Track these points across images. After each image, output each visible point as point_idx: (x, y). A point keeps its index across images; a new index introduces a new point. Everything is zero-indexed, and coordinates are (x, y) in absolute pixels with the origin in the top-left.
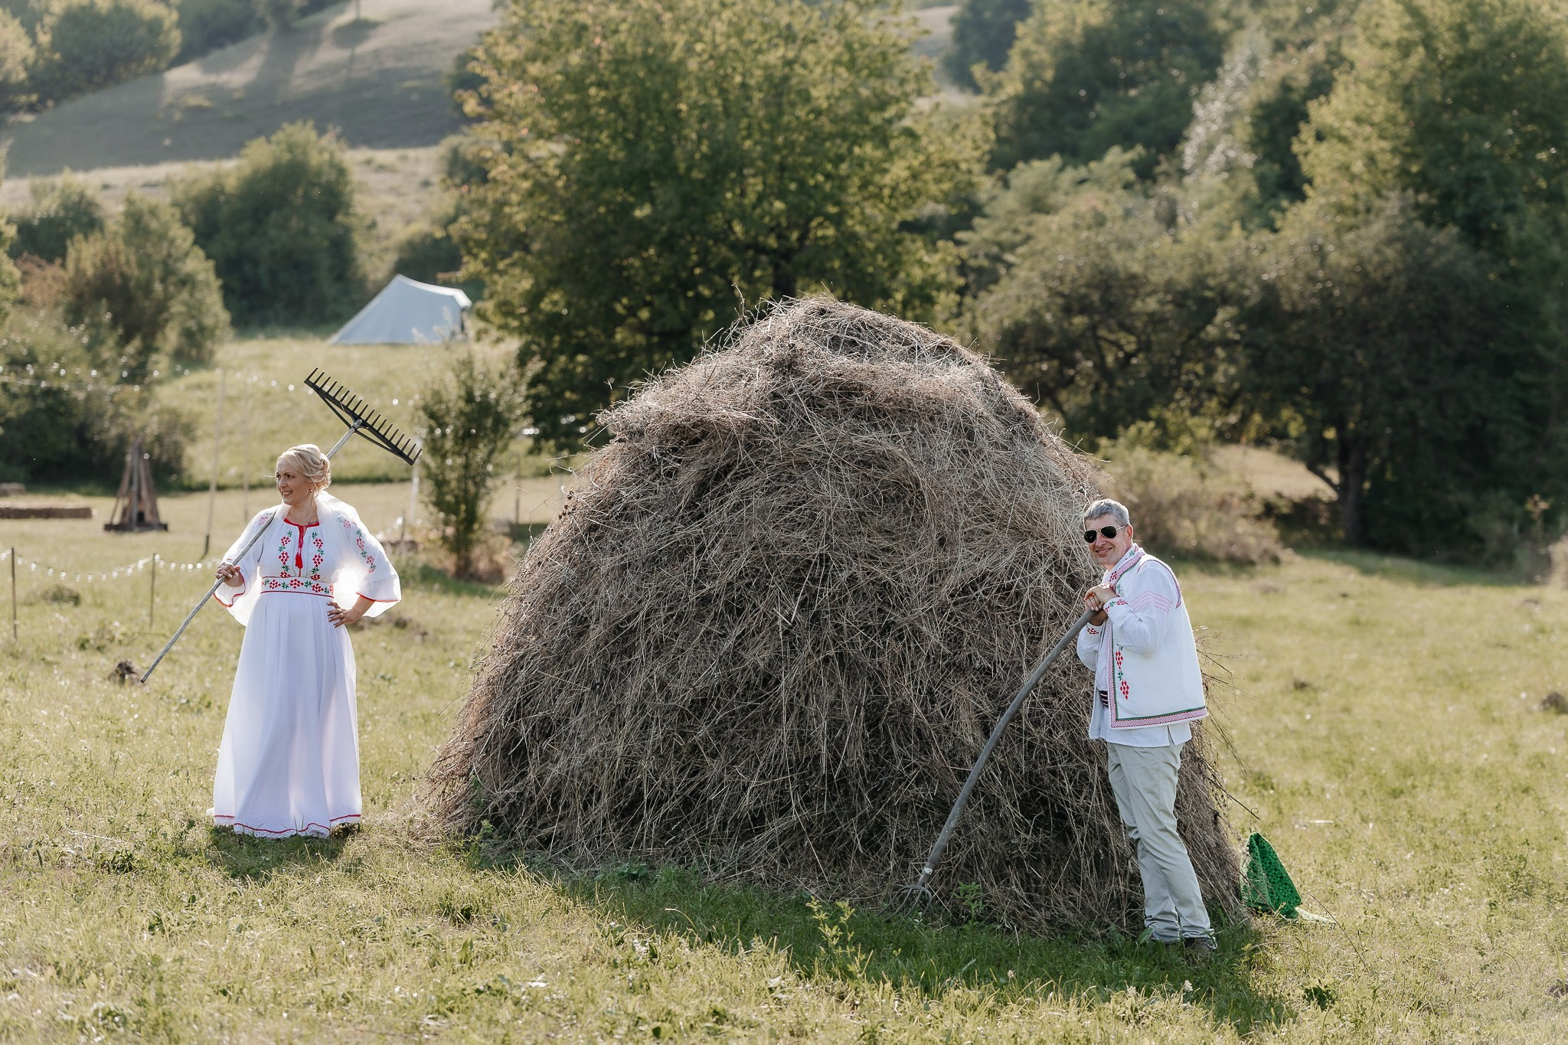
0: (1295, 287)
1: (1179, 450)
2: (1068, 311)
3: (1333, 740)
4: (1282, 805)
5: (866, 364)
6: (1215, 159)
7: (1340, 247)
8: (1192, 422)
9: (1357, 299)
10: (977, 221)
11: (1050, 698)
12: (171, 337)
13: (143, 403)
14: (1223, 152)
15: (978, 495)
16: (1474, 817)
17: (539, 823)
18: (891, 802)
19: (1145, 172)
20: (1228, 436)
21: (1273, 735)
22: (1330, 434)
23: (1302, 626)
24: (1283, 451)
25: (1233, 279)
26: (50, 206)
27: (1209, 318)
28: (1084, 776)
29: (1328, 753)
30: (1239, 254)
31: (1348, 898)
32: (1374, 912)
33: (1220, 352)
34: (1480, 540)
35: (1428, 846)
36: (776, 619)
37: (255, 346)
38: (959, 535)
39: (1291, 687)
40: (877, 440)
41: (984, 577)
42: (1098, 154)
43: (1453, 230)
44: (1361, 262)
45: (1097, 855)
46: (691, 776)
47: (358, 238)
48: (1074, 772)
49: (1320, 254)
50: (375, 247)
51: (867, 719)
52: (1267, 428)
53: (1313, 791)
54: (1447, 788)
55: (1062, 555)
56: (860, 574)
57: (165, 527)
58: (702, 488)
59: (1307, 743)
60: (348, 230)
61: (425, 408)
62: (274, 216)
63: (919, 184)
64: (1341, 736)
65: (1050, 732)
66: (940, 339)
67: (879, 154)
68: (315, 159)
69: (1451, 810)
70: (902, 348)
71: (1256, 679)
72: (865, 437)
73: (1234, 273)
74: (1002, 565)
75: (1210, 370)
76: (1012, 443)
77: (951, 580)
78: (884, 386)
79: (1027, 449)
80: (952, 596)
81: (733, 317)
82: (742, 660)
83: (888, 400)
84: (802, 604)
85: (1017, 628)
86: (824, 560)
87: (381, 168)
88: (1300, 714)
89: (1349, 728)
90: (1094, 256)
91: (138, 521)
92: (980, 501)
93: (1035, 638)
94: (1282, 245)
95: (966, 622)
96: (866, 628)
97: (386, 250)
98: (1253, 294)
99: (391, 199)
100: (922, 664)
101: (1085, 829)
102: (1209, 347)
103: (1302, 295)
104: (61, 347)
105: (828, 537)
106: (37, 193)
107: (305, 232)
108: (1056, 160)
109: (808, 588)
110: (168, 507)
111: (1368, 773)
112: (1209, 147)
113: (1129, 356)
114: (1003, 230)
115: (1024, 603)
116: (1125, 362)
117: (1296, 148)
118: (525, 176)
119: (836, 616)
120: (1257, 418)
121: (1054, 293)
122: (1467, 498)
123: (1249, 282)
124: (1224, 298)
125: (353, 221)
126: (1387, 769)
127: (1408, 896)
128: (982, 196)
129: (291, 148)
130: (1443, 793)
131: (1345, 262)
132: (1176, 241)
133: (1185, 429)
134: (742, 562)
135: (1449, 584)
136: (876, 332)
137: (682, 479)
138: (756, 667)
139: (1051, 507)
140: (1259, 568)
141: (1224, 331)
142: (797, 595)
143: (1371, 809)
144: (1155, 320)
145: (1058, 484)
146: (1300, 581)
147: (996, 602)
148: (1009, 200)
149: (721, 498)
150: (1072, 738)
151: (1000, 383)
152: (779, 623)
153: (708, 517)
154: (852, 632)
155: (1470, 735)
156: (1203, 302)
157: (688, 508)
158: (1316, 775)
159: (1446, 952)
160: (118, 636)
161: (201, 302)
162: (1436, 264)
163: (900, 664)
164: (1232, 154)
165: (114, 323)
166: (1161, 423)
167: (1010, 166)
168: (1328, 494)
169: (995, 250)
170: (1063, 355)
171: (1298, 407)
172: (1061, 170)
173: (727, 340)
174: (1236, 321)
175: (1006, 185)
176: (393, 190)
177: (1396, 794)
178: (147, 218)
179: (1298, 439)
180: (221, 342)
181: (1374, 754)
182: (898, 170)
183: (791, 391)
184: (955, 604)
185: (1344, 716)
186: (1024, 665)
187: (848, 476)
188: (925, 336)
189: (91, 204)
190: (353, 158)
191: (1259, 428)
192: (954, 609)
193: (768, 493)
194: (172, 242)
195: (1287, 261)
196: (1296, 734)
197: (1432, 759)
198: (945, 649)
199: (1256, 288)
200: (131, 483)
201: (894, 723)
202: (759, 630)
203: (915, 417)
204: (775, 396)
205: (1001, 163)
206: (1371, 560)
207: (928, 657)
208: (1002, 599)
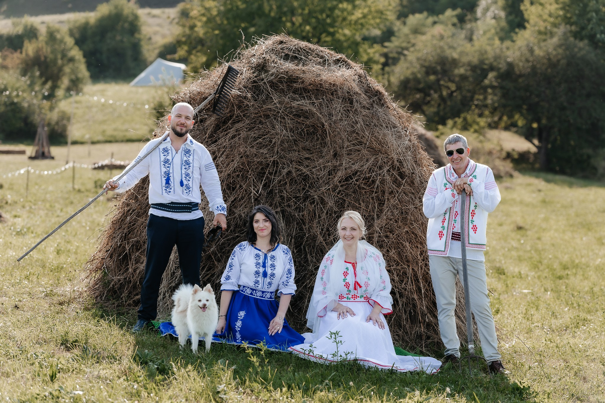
0: (521, 64)
1: (472, 130)
2: (427, 73)
3: (533, 252)
4: (508, 282)
5: (300, 67)
6: (490, 14)
7: (540, 48)
8: (479, 120)
9: (546, 69)
10: (393, 39)
11: (388, 233)
12: (65, 82)
13: (52, 109)
14: (493, 11)
15: (354, 132)
16: (596, 289)
17: (134, 293)
18: (306, 285)
19: (461, 19)
20: (493, 126)
21: (506, 249)
22: (535, 125)
23: (521, 202)
24: (516, 132)
25: (495, 60)
26: (20, 30)
27: (485, 77)
28: (405, 273)
29: (531, 258)
30: (498, 51)
31: (537, 332)
32: (550, 340)
33: (490, 91)
34: (595, 169)
35: (575, 305)
36: (251, 192)
37: (100, 87)
38: (344, 152)
39: (516, 228)
40: (305, 104)
41: (356, 173)
42: (442, 12)
43: (586, 41)
44: (548, 54)
45: (410, 313)
46: (207, 271)
47: (143, 43)
48: (400, 271)
49: (531, 51)
50: (150, 47)
51: (295, 243)
52: (509, 122)
53: (523, 276)
54: (583, 275)
55: (396, 162)
56: (293, 171)
57: (53, 158)
58: (217, 127)
59: (521, 253)
60: (140, 40)
61: (155, 109)
62: (109, 35)
63: (366, 20)
64: (536, 250)
65: (388, 251)
66: (339, 56)
67: (350, 7)
68: (126, 11)
69: (586, 285)
70: (320, 60)
71: (501, 225)
72: (298, 103)
73: (497, 58)
74: (365, 167)
75: (485, 98)
76: (373, 107)
77: (340, 174)
78: (309, 77)
79: (380, 110)
80: (340, 182)
81: (239, 46)
82: (234, 213)
83: (310, 84)
84: (264, 185)
85: (372, 198)
86: (275, 163)
87: (154, 16)
88: (519, 240)
89: (540, 246)
90: (439, 51)
91: (42, 156)
92: (355, 135)
93: (381, 203)
94: (516, 47)
95: (347, 195)
96: (296, 197)
97: (155, 49)
98: (503, 67)
99: (157, 29)
100: (324, 216)
101: (404, 300)
102: (485, 88)
103: (523, 67)
104: (18, 85)
105: (278, 152)
106: (14, 24)
107: (122, 41)
108: (425, 14)
109: (267, 178)
110: (55, 151)
111: (548, 268)
112: (487, 9)
113: (452, 92)
114: (403, 42)
115: (376, 186)
116: (451, 95)
117: (522, 8)
118: (203, 15)
119: (281, 191)
120: (505, 118)
121: (422, 66)
122: (590, 151)
123: (502, 61)
124: (492, 68)
125: (142, 37)
126: (556, 265)
127: (566, 330)
128: (395, 29)
129: (116, 7)
130: (581, 277)
131: (542, 54)
132: (473, 46)
133: (475, 122)
134: (235, 164)
135: (582, 186)
136: (307, 52)
137: (208, 122)
138: (240, 216)
139: (391, 139)
140: (504, 179)
141: (491, 82)
142: (262, 181)
143: (549, 284)
144: (463, 78)
145: (395, 127)
146: (521, 184)
147: (363, 186)
148: (406, 30)
149: (226, 133)
150: (399, 254)
151: (368, 78)
152: (252, 194)
153: (220, 142)
154: (289, 199)
155: (593, 250)
156: (483, 70)
157: (209, 138)
158: (524, 269)
159: (585, 363)
160: (9, 201)
161: (77, 68)
162: (579, 55)
163: (313, 215)
164: (496, 12)
165: (41, 76)
166: (465, 119)
167: (406, 16)
168: (534, 149)
169: (400, 50)
170: (425, 91)
171: (522, 115)
172: (427, 18)
173: (235, 56)
174: (496, 78)
175: (404, 23)
176: (159, 25)
177: (560, 278)
178: (56, 34)
179: (522, 127)
180: (85, 84)
181: (550, 259)
182: (358, 14)
183: (263, 80)
184: (341, 186)
185: (538, 242)
186: (375, 216)
187: (289, 122)
188: (331, 55)
189: (36, 29)
190: (142, 12)
191: (506, 123)
192: (341, 189)
193: (249, 130)
194: (65, 44)
195: (518, 54)
196: (517, 249)
197: (577, 261)
198: (335, 209)
199: (505, 64)
200: (39, 140)
201: (309, 245)
202: (242, 198)
203: (323, 93)
204: (255, 82)
205: (402, 15)
206: (550, 176)
207: (327, 213)
208: (365, 184)
